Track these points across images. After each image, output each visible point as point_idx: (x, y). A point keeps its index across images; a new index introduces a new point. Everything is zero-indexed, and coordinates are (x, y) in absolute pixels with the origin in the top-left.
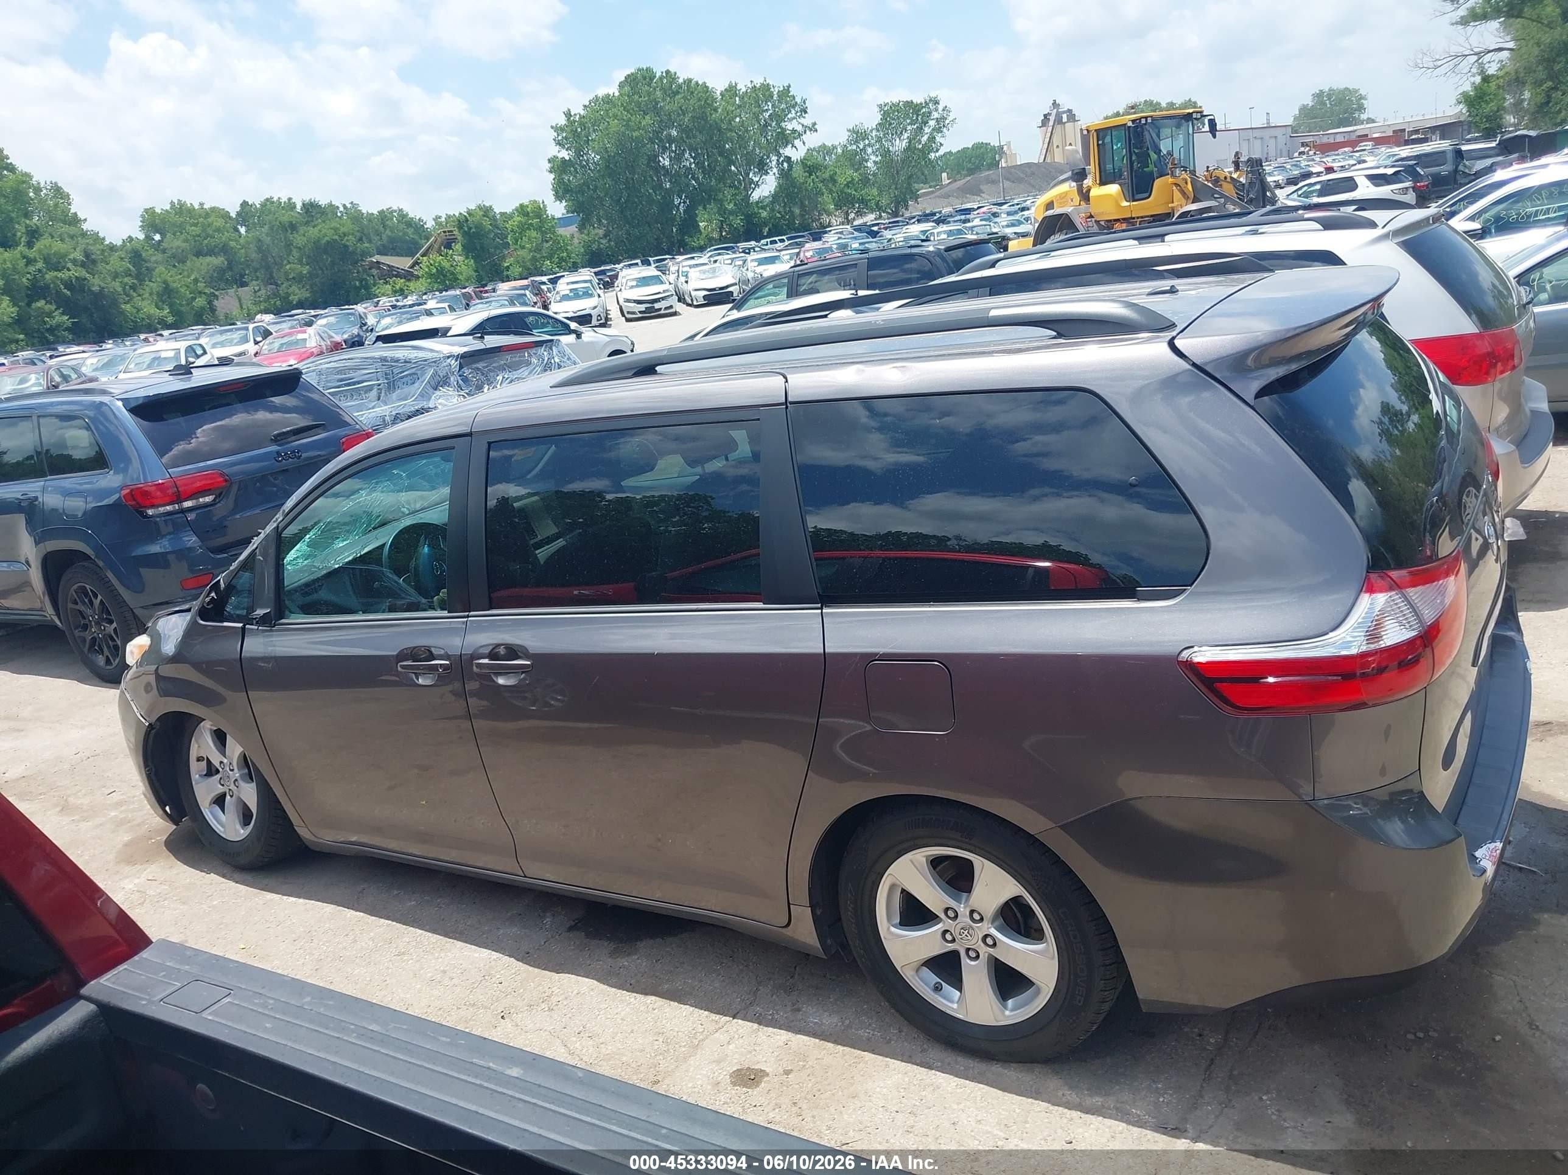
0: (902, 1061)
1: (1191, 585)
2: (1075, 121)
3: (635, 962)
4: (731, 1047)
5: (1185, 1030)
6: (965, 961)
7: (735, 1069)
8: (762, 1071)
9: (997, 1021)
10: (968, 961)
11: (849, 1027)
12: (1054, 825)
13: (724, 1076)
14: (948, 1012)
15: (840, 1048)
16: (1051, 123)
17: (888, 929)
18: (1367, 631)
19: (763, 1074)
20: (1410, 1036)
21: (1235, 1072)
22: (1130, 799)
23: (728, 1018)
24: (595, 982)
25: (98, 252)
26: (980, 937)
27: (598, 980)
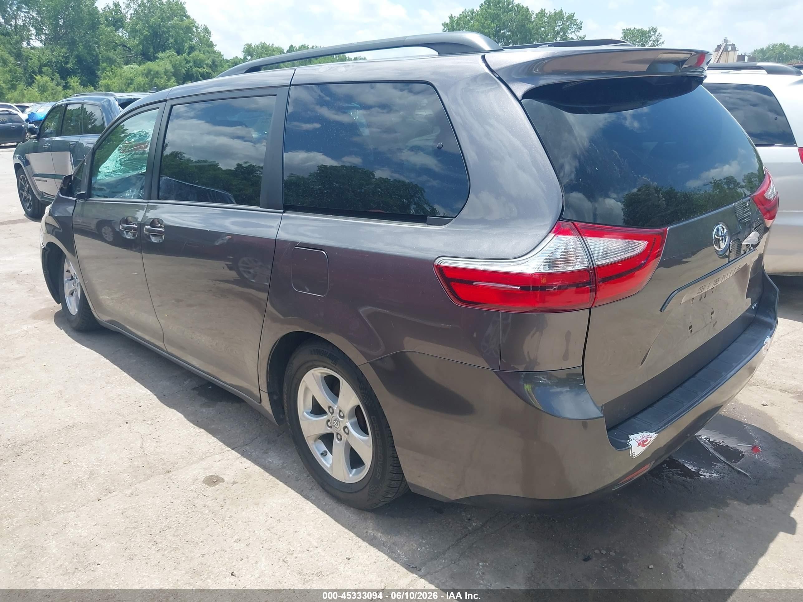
0: (296, 492)
1: (455, 218)
2: (735, 51)
3: (209, 412)
4: (218, 463)
5: (463, 514)
6: (336, 440)
7: (210, 475)
8: (223, 479)
9: (346, 480)
10: (337, 440)
11: (284, 468)
12: (367, 362)
13: (202, 477)
14: (325, 469)
15: (271, 477)
16: (721, 50)
17: (303, 412)
18: (547, 259)
19: (223, 480)
20: (597, 551)
21: (475, 546)
22: (408, 352)
23: (229, 449)
24: (182, 416)
25: (219, 61)
26: (342, 427)
27: (185, 416)
